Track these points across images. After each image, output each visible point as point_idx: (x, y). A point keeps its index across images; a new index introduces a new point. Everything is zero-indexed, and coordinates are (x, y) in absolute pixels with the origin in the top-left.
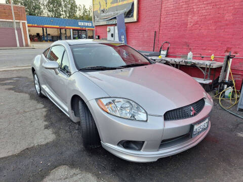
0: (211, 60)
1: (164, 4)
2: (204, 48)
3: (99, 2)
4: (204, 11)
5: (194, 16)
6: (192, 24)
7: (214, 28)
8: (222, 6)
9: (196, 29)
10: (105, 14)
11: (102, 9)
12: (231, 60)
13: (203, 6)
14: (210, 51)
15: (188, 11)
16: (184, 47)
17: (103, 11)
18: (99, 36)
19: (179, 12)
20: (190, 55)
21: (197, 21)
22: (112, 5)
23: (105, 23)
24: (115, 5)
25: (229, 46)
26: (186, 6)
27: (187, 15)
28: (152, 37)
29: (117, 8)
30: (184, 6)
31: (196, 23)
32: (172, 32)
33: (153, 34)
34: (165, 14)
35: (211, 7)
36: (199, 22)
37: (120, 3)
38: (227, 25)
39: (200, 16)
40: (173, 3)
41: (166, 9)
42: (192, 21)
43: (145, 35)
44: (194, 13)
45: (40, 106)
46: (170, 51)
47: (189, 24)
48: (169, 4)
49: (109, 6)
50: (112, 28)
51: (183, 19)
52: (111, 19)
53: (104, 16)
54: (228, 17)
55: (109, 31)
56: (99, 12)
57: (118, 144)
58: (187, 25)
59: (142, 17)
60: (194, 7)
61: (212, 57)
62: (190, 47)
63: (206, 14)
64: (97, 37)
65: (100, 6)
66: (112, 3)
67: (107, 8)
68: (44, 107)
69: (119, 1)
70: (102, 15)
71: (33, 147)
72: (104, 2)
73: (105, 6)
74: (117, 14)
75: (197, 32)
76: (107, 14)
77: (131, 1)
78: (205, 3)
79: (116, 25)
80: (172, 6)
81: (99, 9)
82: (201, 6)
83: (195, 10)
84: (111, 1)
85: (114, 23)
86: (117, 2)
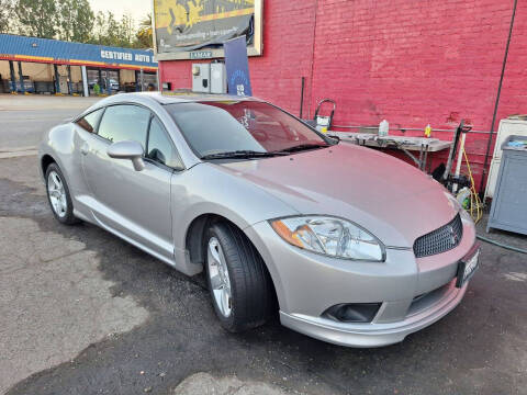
0: (426, 137)
1: (321, 23)
2: (407, 112)
3: (171, 11)
4: (404, 40)
5: (383, 50)
6: (380, 65)
7: (423, 74)
8: (438, 33)
9: (389, 76)
10: (185, 37)
11: (178, 24)
12: (464, 136)
13: (402, 30)
14: (417, 119)
15: (372, 38)
16: (365, 110)
17: (180, 30)
18: (169, 85)
19: (353, 40)
20: (384, 126)
21: (391, 60)
22: (202, 19)
23: (185, 55)
24: (210, 17)
25: (454, 109)
26: (368, 28)
27: (371, 47)
28: (296, 89)
29: (214, 25)
30: (364, 28)
31: (389, 63)
32: (340, 80)
33: (297, 82)
34: (324, 42)
35: (418, 33)
36: (395, 63)
37: (222, 16)
38: (449, 68)
39: (395, 50)
40: (339, 21)
41: (326, 33)
42: (381, 58)
43: (280, 85)
44: (383, 42)
45: (75, 244)
46: (338, 117)
47: (373, 64)
48: (331, 22)
49: (194, 18)
50: (204, 67)
51: (362, 54)
52: (200, 49)
53: (183, 41)
54: (452, 53)
55: (197, 74)
56: (170, 31)
57: (324, 315)
58: (371, 66)
59: (272, 46)
60: (384, 31)
61: (428, 130)
62: (378, 111)
63: (408, 45)
64: (166, 86)
65: (170, 19)
66: (201, 13)
67: (190, 23)
68: (88, 248)
69: (220, 11)
70: (178, 37)
71: (104, 341)
72: (183, 9)
73: (185, 20)
74: (215, 37)
75: (391, 80)
76: (191, 36)
77: (247, 12)
78: (405, 24)
79: (212, 60)
80: (337, 26)
81: (171, 26)
82: (397, 30)
83: (386, 37)
84: (199, 9)
85: (208, 56)
86: (214, 12)
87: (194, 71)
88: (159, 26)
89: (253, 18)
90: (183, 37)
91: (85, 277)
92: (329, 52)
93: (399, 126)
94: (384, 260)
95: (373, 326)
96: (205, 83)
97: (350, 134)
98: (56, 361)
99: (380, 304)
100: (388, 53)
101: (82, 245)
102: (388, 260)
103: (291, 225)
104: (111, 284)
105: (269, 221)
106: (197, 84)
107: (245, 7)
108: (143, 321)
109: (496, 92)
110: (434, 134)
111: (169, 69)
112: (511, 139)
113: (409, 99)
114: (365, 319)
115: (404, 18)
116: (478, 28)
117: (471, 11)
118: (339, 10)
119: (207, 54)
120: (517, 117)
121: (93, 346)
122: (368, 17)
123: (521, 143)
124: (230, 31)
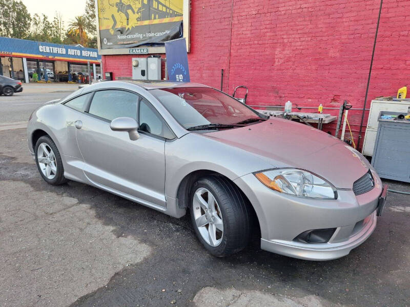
0: (319, 113)
1: (235, 29)
2: (302, 96)
3: (113, 16)
4: (299, 43)
5: (283, 50)
6: (281, 61)
7: (314, 67)
8: (324, 39)
9: (288, 69)
11: (119, 26)
12: (347, 111)
13: (297, 36)
14: (310, 100)
15: (275, 41)
16: (271, 94)
17: (121, 31)
18: (111, 74)
19: (260, 42)
20: (288, 105)
21: (290, 57)
22: (139, 23)
23: (126, 51)
24: (146, 22)
25: (336, 93)
26: (272, 34)
27: (274, 48)
28: (217, 78)
29: (150, 28)
30: (268, 34)
31: (288, 60)
32: (251, 72)
33: (218, 73)
34: (238, 44)
35: (310, 38)
36: (292, 59)
37: (156, 21)
38: (332, 64)
39: (293, 50)
40: (250, 28)
41: (239, 37)
42: (282, 56)
43: (204, 75)
44: (284, 45)
46: (250, 99)
47: (277, 60)
48: (244, 29)
49: (133, 23)
50: (142, 60)
51: (267, 53)
52: (138, 46)
53: (123, 40)
55: (137, 66)
56: (112, 32)
57: (296, 239)
58: (274, 62)
59: (197, 46)
60: (285, 37)
61: (320, 108)
62: (280, 94)
63: (301, 47)
64: (108, 75)
65: (113, 23)
66: (139, 19)
67: (130, 26)
68: (81, 202)
69: (155, 18)
70: (119, 37)
71: (125, 270)
72: (123, 15)
73: (125, 24)
74: (150, 38)
75: (290, 72)
76: (130, 37)
77: (177, 19)
78: (299, 32)
79: (149, 55)
80: (249, 32)
81: (113, 27)
82: (293, 36)
83: (286, 41)
84: (137, 16)
85: (145, 52)
86: (150, 19)
87: (134, 63)
88: (103, 28)
89: (182, 24)
90: (124, 37)
91: (89, 224)
92: (242, 51)
93: (296, 105)
94: (336, 198)
95: (329, 245)
96: (143, 73)
97: (266, 111)
98: (93, 288)
99: (335, 229)
100: (287, 52)
101: (75, 201)
102: (339, 198)
103: (271, 175)
104: (112, 228)
105: (254, 173)
106: (136, 73)
107: (176, 16)
108: (148, 253)
109: (367, 81)
110: (324, 111)
111: (111, 62)
112: (382, 114)
113: (303, 86)
114: (324, 240)
115: (298, 28)
116: (352, 37)
117: (346, 24)
118: (250, 21)
119: (144, 50)
120: (381, 98)
121: (117, 274)
122: (273, 26)
123: (390, 116)
124: (164, 33)
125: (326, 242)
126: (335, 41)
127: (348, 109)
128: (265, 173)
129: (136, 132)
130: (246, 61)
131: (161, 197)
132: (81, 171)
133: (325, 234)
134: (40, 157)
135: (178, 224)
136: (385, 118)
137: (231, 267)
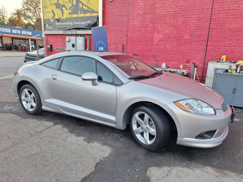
0: (181, 69)
1: (131, 22)
2: (169, 60)
3: (53, 11)
4: (168, 31)
5: (158, 34)
6: (158, 40)
7: (176, 44)
8: (181, 29)
9: (161, 45)
11: (57, 17)
12: (196, 69)
13: (166, 27)
14: (174, 62)
15: (154, 29)
16: (152, 59)
17: (58, 20)
18: (51, 46)
19: (145, 30)
20: (164, 65)
21: (162, 38)
22: (70, 16)
23: (61, 32)
24: (75, 16)
25: (189, 59)
26: (152, 25)
27: (153, 33)
28: (120, 49)
29: (77, 19)
30: (150, 25)
31: (161, 40)
32: (140, 46)
33: (120, 46)
34: (132, 30)
35: (173, 28)
36: (164, 40)
37: (82, 15)
38: (186, 43)
39: (164, 35)
40: (139, 22)
41: (133, 26)
42: (158, 38)
43: (112, 47)
44: (159, 31)
45: (47, 123)
47: (155, 40)
49: (66, 15)
50: (73, 38)
51: (149, 36)
52: (69, 30)
53: (60, 25)
54: (187, 37)
55: (69, 41)
56: (52, 21)
60: (159, 27)
61: (181, 67)
62: (157, 59)
63: (169, 33)
64: (49, 47)
65: (53, 15)
66: (70, 14)
67: (64, 17)
68: (56, 124)
69: (81, 13)
70: (57, 24)
71: (101, 161)
72: (60, 11)
73: (61, 16)
74: (78, 25)
75: (163, 47)
76: (64, 24)
77: (95, 15)
78: (167, 24)
79: (77, 35)
80: (138, 24)
81: (53, 18)
82: (164, 27)
83: (160, 29)
84: (69, 11)
85: (74, 33)
86: (77, 13)
87: (67, 40)
88: (46, 18)
89: (98, 18)
91: (67, 136)
92: (135, 34)
93: (167, 65)
94: (216, 114)
95: (212, 139)
96: (73, 46)
99: (216, 131)
100: (161, 36)
102: (217, 114)
103: (183, 103)
104: (82, 138)
106: (69, 46)
107: (94, 12)
109: (205, 52)
110: (184, 68)
111: (51, 39)
113: (170, 54)
115: (167, 22)
116: (196, 28)
117: (193, 21)
118: (139, 17)
119: (74, 32)
120: (213, 61)
121: (97, 164)
122: (152, 21)
123: (221, 71)
124: (87, 22)
125: (211, 138)
126: (187, 30)
127: (196, 67)
128: (180, 102)
129: (97, 81)
130: (137, 40)
131: (113, 118)
132: (56, 105)
133: (211, 133)
134: (23, 97)
135: (120, 134)
136: (218, 72)
137: (159, 155)
